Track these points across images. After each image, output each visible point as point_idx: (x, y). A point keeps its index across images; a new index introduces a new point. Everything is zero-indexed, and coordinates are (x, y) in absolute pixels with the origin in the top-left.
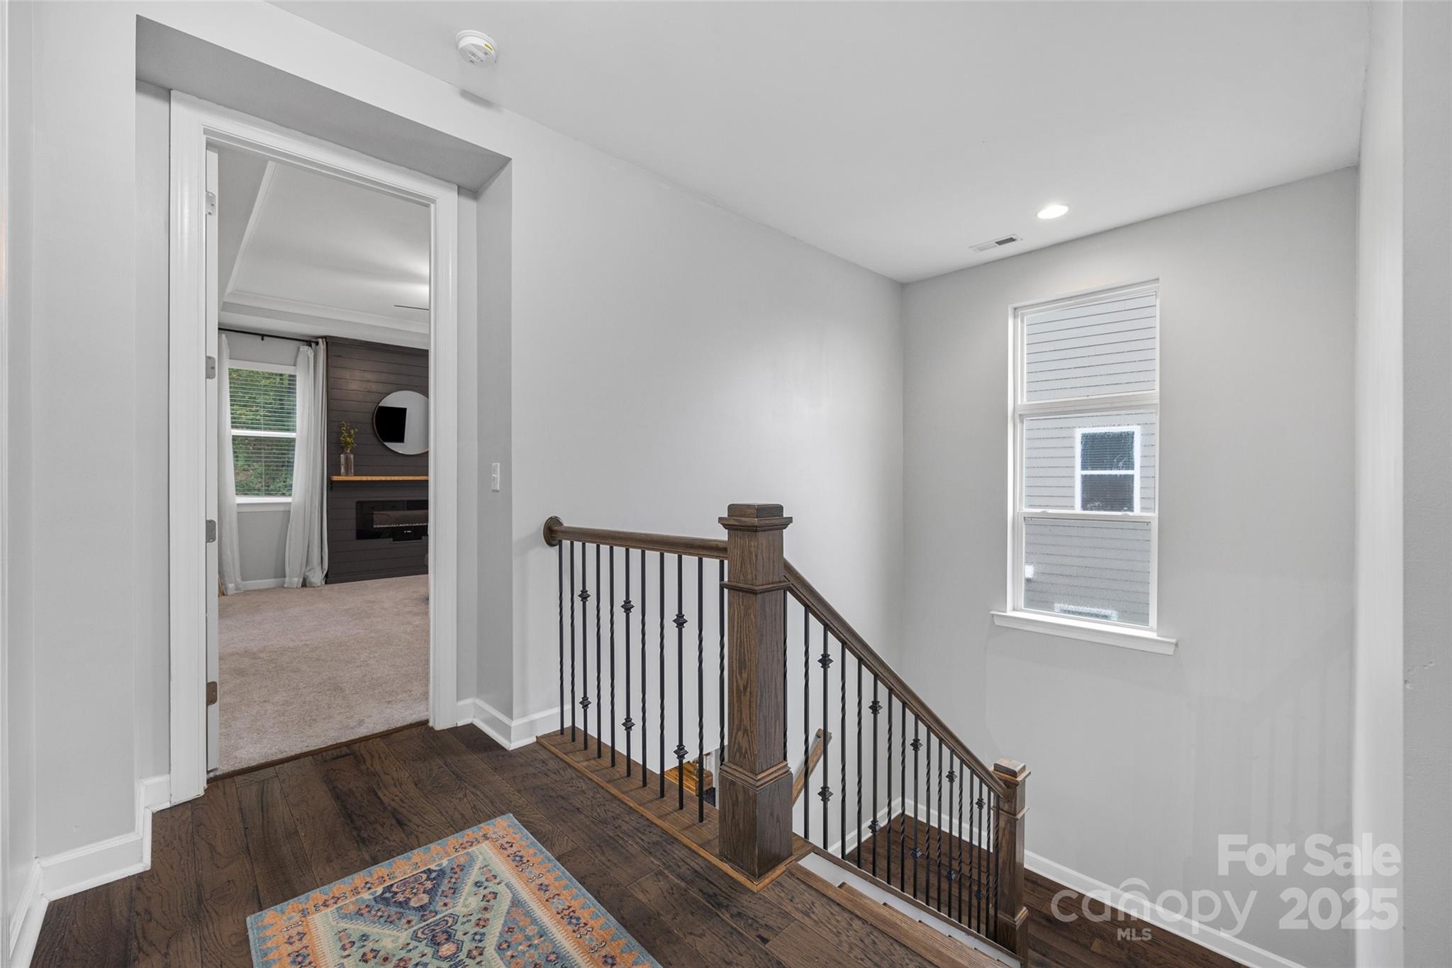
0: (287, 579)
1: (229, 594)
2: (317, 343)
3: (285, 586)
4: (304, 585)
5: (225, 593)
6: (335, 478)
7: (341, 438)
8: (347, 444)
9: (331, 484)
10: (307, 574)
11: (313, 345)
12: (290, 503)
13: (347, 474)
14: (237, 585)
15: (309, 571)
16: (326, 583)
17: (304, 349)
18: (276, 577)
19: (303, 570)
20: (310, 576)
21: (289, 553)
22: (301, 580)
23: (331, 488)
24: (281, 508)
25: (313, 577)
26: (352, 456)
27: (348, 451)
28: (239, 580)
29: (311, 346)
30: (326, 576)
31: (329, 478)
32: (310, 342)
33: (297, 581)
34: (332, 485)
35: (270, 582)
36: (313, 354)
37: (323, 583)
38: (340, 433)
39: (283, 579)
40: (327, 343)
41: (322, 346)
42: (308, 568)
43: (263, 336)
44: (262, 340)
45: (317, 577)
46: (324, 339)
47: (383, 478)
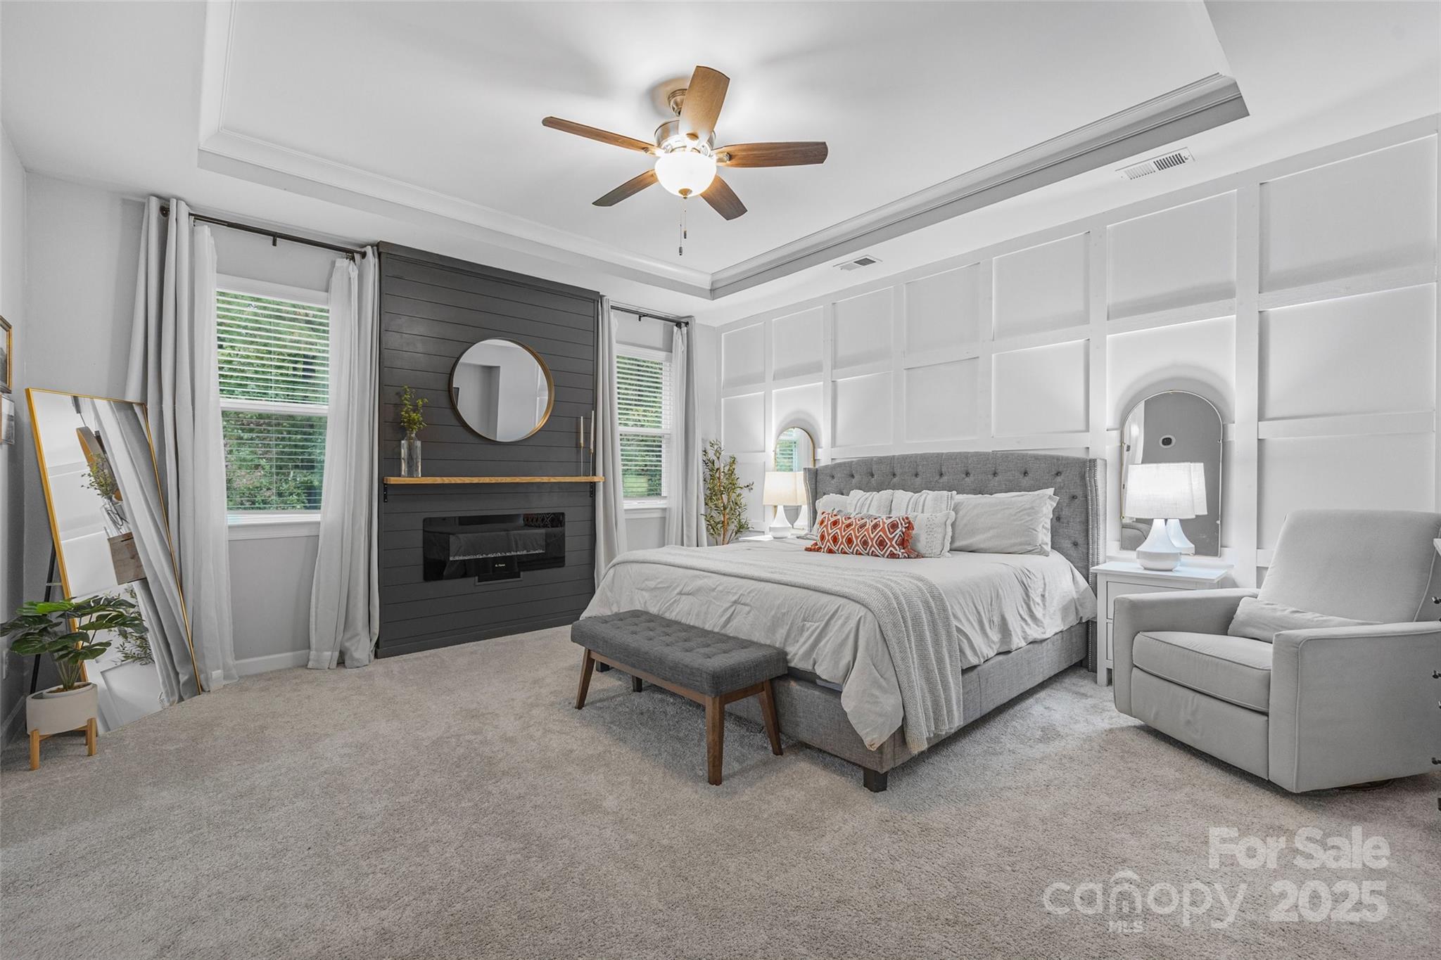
0: (313, 653)
1: (212, 688)
2: (364, 255)
3: (310, 665)
4: (341, 663)
5: (205, 687)
6: (393, 480)
7: (403, 413)
8: (411, 422)
9: (385, 489)
10: (347, 644)
11: (357, 257)
12: (318, 523)
13: (410, 474)
14: (225, 668)
15: (350, 639)
16: (376, 656)
17: (342, 263)
18: (293, 650)
19: (339, 638)
20: (353, 648)
21: (317, 608)
22: (337, 654)
23: (385, 497)
24: (305, 532)
25: (357, 649)
26: (419, 444)
27: (413, 435)
28: (231, 661)
29: (353, 259)
30: (377, 645)
31: (381, 480)
32: (351, 252)
33: (330, 656)
34: (386, 491)
35: (284, 659)
36: (356, 272)
37: (372, 657)
38: (399, 406)
39: (307, 651)
40: (379, 254)
41: (372, 260)
42: (348, 635)
43: (275, 236)
44: (274, 244)
45: (362, 648)
46: (375, 248)
47: (467, 480)
